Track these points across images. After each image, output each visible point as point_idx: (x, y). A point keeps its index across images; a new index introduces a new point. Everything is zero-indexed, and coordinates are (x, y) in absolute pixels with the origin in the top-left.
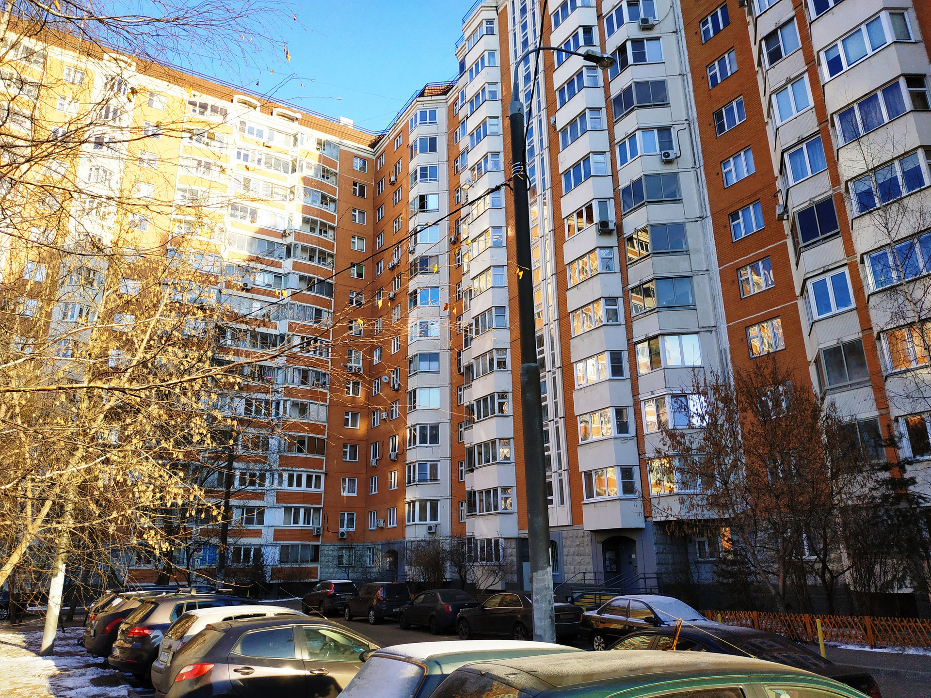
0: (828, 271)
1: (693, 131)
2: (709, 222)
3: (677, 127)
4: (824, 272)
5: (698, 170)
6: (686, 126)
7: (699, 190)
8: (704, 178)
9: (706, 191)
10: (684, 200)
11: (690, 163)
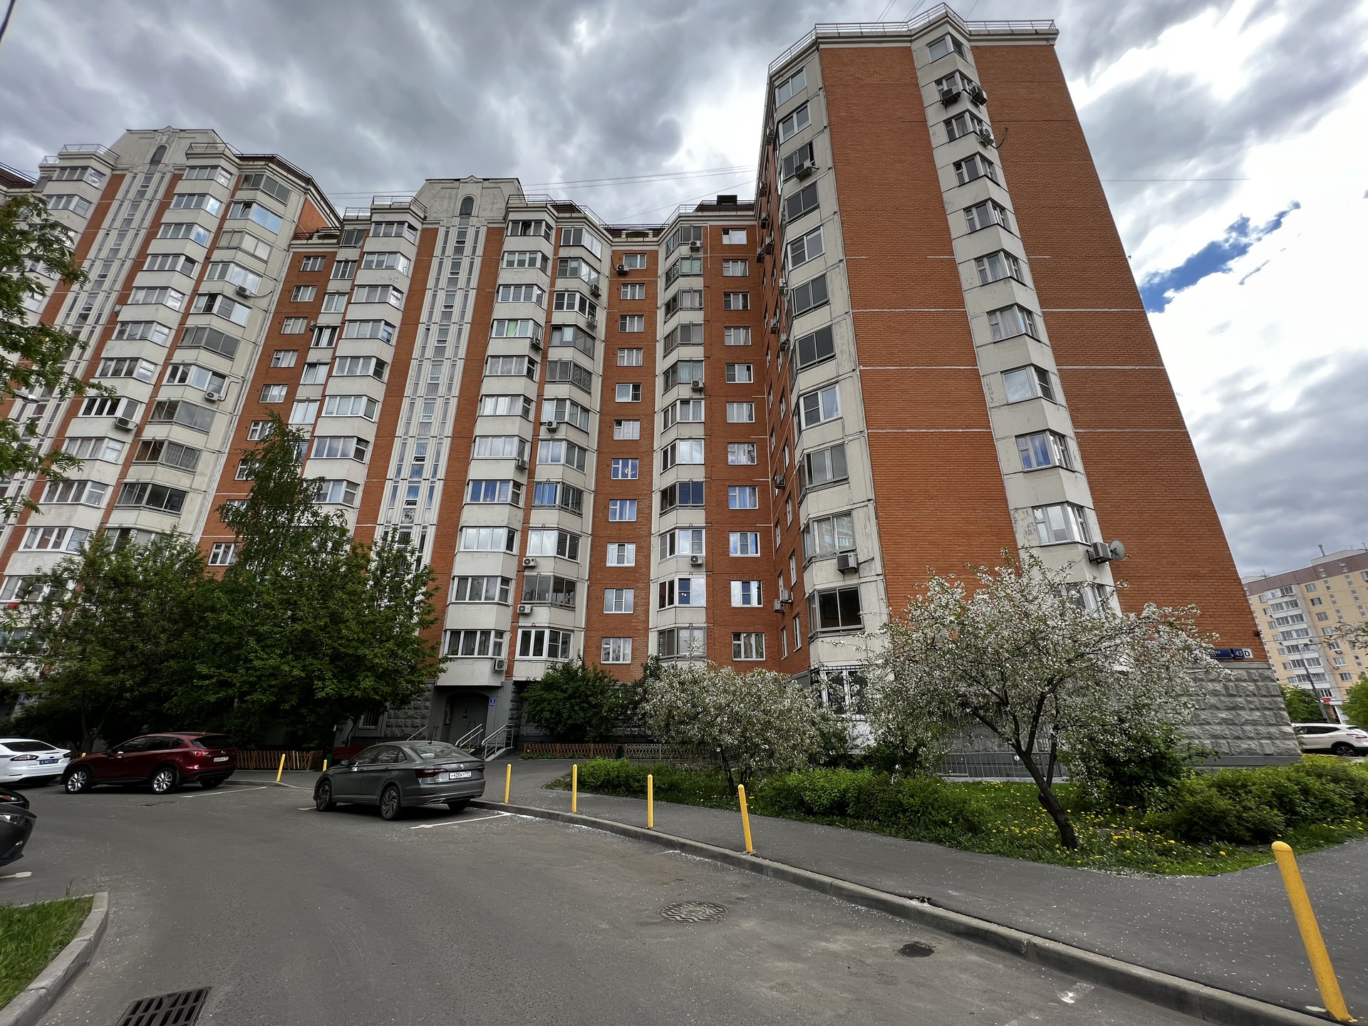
1: (244, 388)
2: (225, 457)
3: (232, 379)
5: (234, 417)
6: (240, 381)
7: (228, 432)
9: (232, 435)
10: (210, 434)
11: (230, 408)
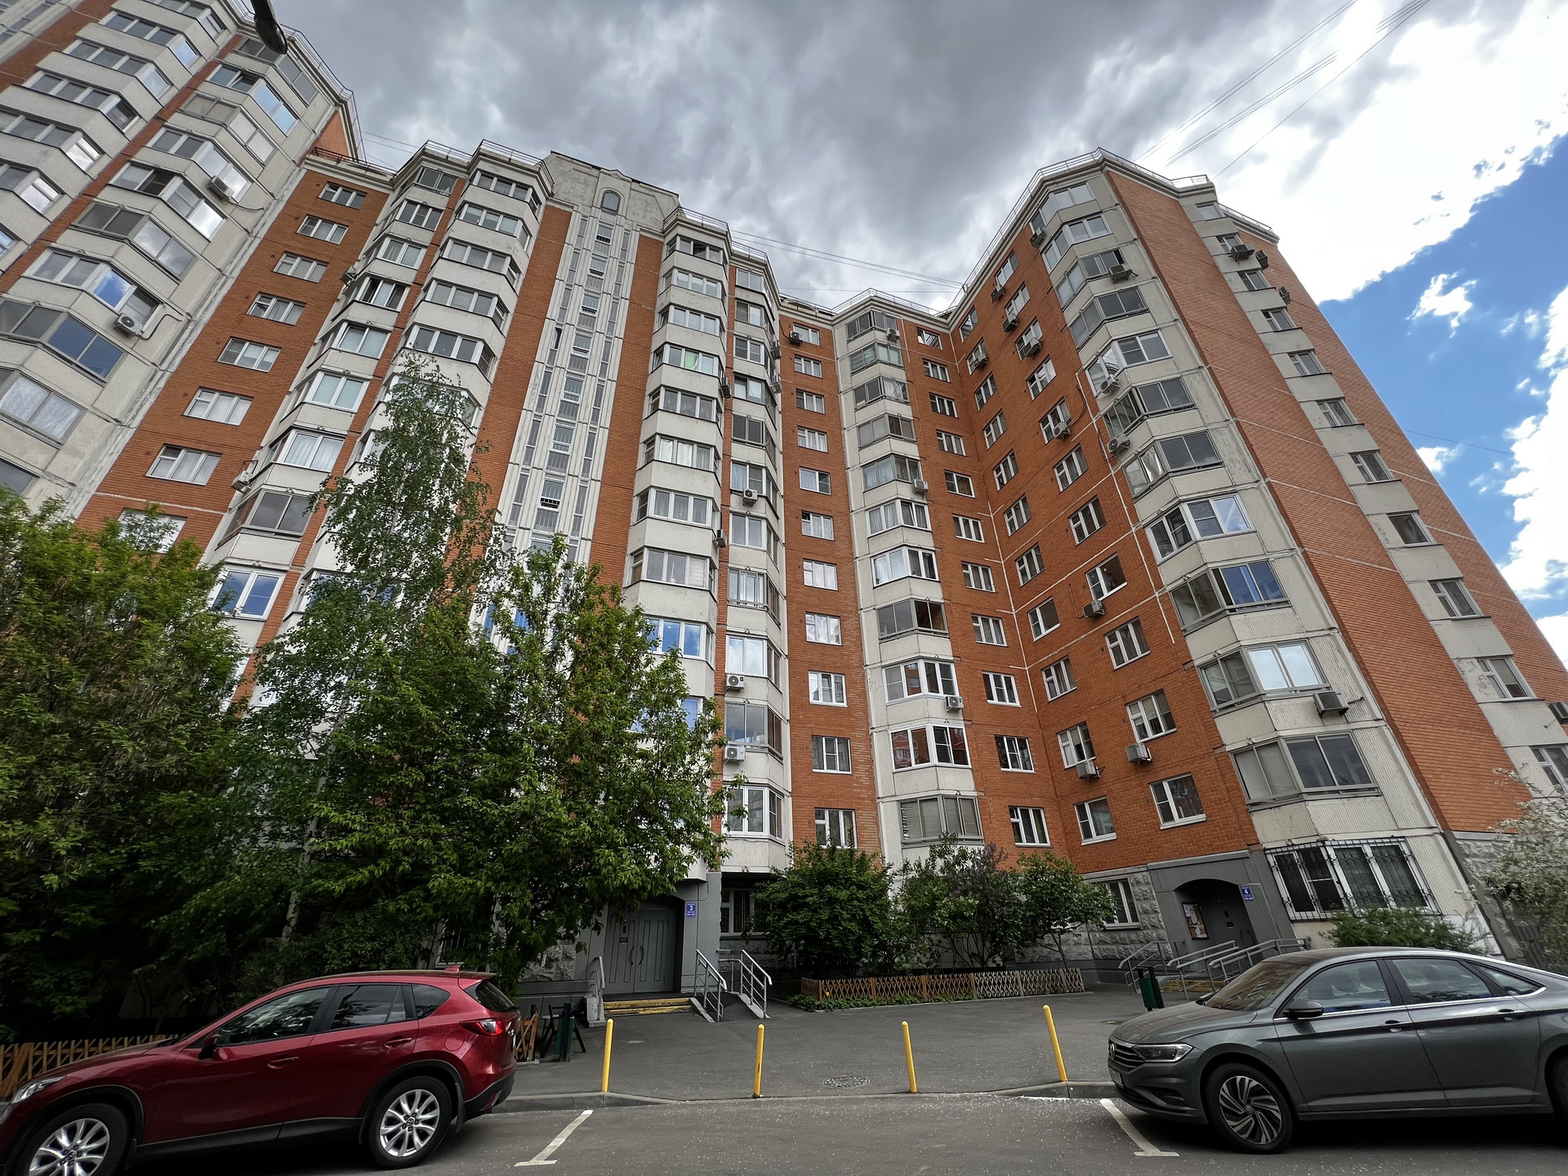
0: (260, 567)
1: (187, 332)
2: (128, 435)
3: (169, 310)
4: (253, 567)
5: (160, 373)
6: (184, 319)
7: (142, 393)
8: (162, 384)
9: (152, 400)
10: (108, 387)
11: (155, 357)
